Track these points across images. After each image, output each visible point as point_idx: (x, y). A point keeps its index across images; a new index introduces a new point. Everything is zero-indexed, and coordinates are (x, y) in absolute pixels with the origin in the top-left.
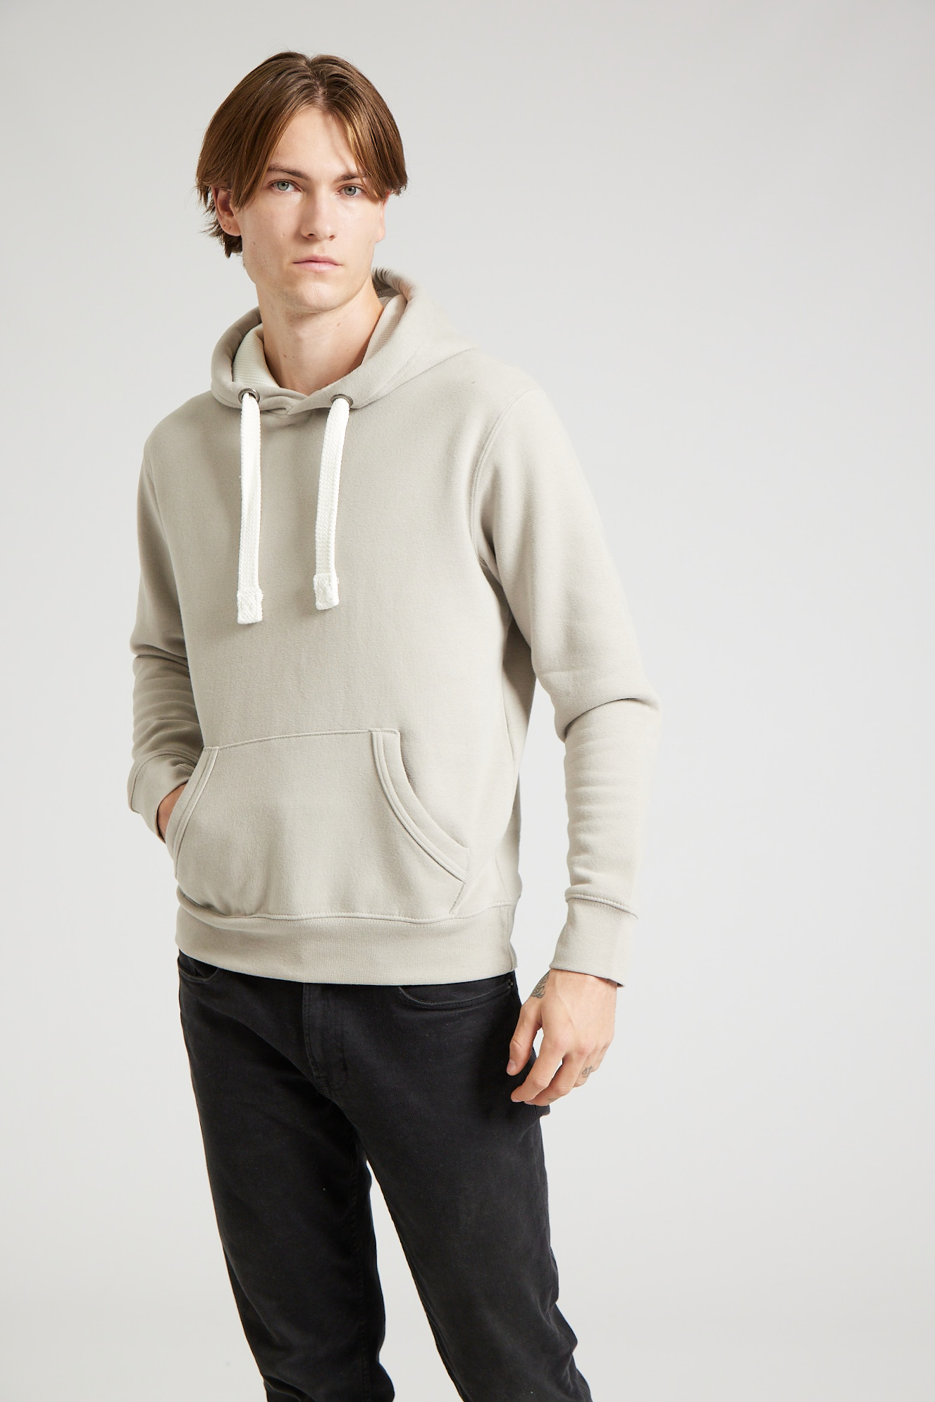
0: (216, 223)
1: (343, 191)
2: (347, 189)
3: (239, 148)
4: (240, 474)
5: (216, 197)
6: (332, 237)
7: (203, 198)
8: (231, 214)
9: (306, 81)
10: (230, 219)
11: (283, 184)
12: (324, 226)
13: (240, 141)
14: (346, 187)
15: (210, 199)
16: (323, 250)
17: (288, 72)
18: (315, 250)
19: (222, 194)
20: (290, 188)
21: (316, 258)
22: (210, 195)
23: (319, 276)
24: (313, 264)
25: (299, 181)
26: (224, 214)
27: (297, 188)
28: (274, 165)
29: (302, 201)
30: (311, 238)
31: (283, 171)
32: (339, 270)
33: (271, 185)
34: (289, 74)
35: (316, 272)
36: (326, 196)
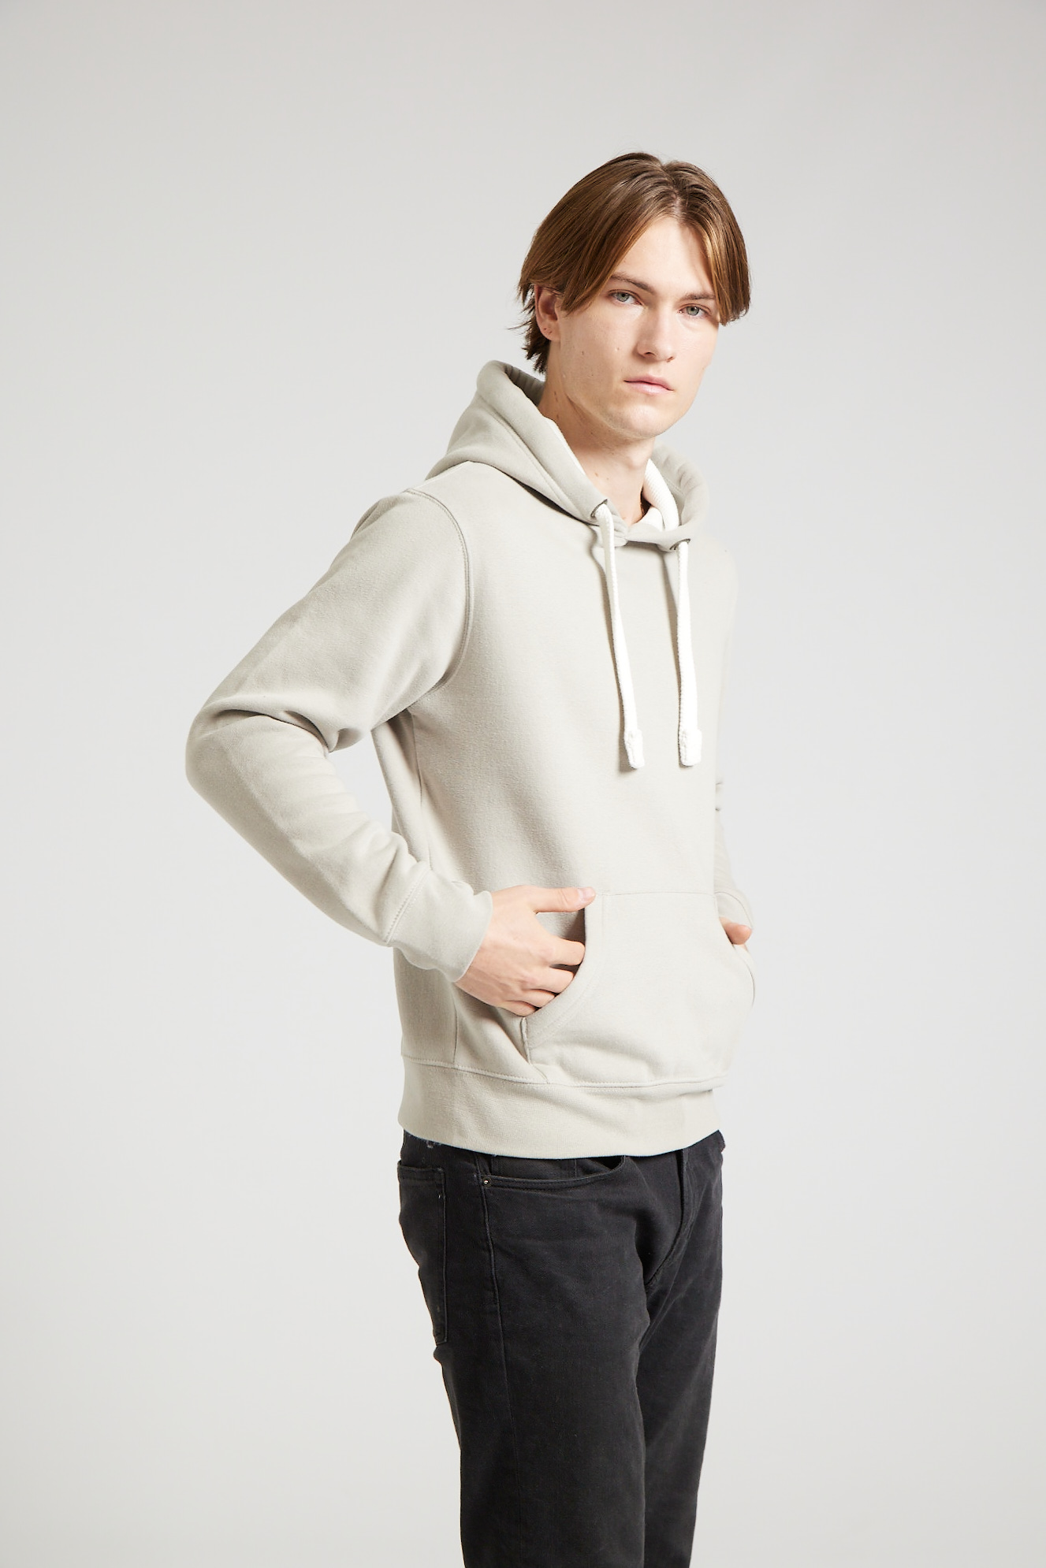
0: (534, 324)
1: (685, 310)
2: (689, 309)
3: (581, 249)
5: (539, 295)
6: (671, 358)
7: (522, 294)
8: (554, 318)
9: (664, 188)
10: (552, 323)
11: (624, 295)
12: (664, 345)
13: (584, 241)
14: (689, 306)
15: (529, 298)
16: (659, 372)
17: (644, 175)
18: (652, 372)
19: (546, 294)
20: (630, 300)
21: (651, 379)
22: (529, 293)
23: (648, 398)
24: (645, 386)
25: (643, 294)
26: (545, 316)
27: (638, 300)
28: (619, 273)
29: (643, 315)
30: (646, 356)
31: (628, 281)
32: (670, 395)
33: (611, 295)
34: (646, 177)
35: (648, 395)
36: (668, 314)
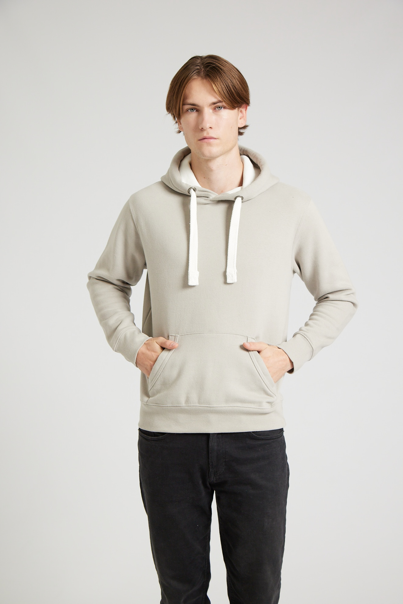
1: (216, 109)
2: (218, 108)
4: (190, 223)
6: (210, 128)
9: (198, 67)
11: (192, 109)
14: (216, 107)
16: (208, 134)
18: (205, 134)
20: (195, 111)
21: (206, 137)
23: (209, 144)
24: (205, 140)
27: (198, 111)
28: (188, 102)
29: (197, 115)
30: (202, 130)
32: (217, 141)
33: (187, 110)
35: (207, 143)
36: (208, 112)
